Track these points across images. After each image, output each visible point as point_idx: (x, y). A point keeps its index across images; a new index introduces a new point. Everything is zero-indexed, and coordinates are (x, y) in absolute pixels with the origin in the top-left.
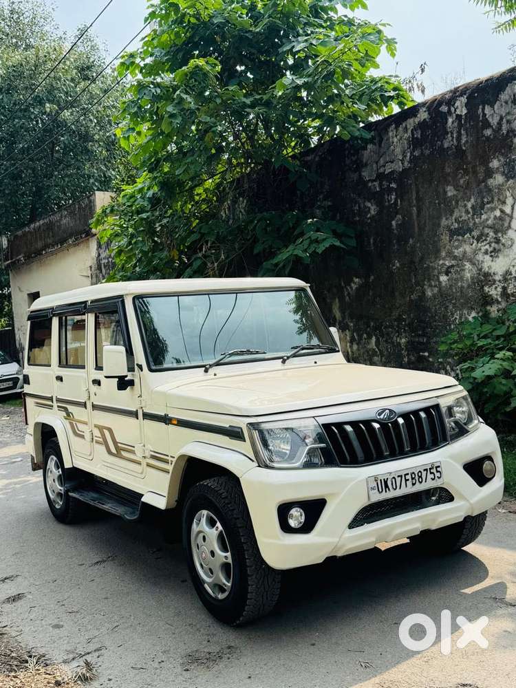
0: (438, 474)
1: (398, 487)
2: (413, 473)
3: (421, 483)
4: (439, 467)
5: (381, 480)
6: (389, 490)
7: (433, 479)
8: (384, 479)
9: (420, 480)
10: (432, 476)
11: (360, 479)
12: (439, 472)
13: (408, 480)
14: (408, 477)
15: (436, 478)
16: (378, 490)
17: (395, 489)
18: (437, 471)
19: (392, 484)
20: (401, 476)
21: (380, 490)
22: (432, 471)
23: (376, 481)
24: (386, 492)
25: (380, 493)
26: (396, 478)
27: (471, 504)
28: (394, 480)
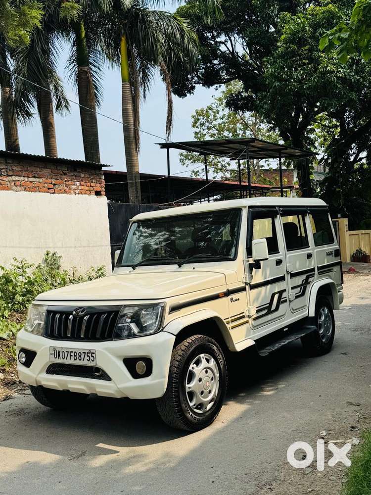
0: (92, 358)
1: (65, 358)
2: (76, 352)
3: (80, 360)
4: (94, 353)
7: (89, 361)
8: (58, 351)
9: (80, 358)
10: (88, 358)
11: (47, 346)
12: (94, 357)
13: (72, 356)
14: (72, 354)
15: (91, 360)
16: (55, 356)
18: (92, 356)
19: (62, 355)
20: (68, 352)
22: (88, 355)
23: (55, 350)
24: (59, 358)
25: (56, 358)
26: (65, 352)
27: (118, 388)
28: (63, 353)
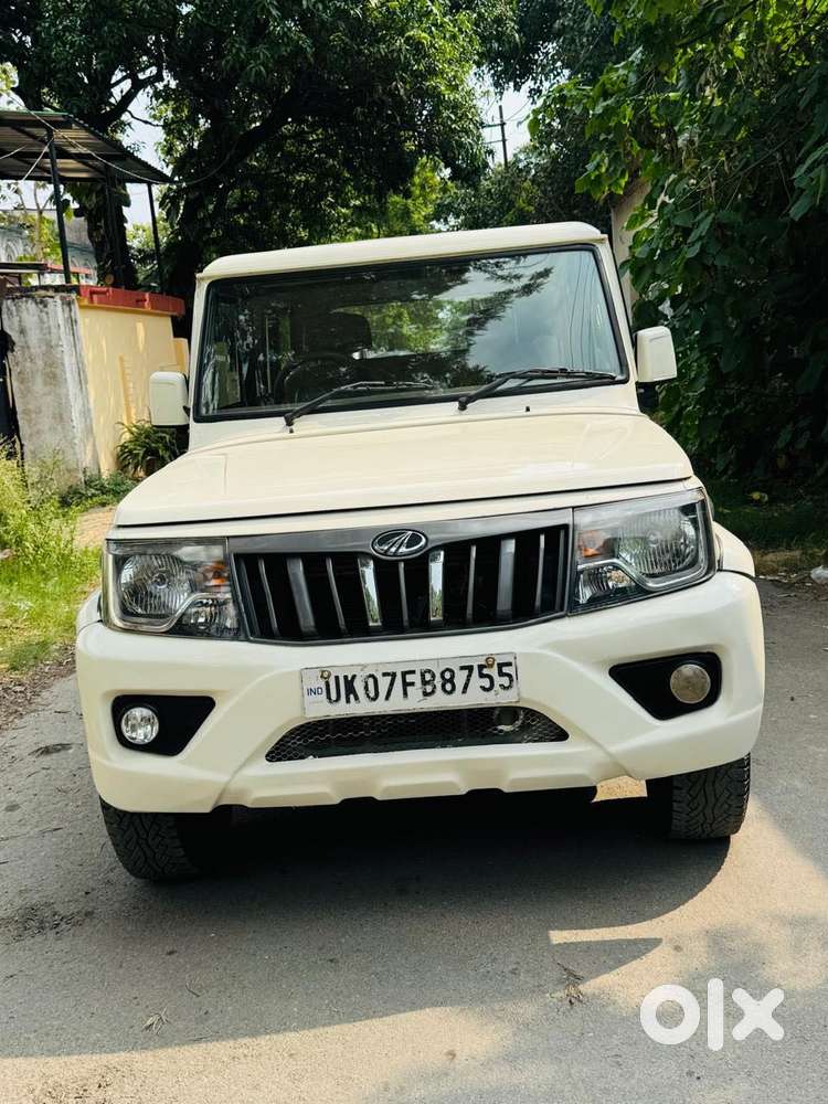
0: (503, 681)
1: (383, 696)
2: (428, 671)
3: (449, 693)
4: (507, 665)
5: (337, 678)
6: (357, 698)
7: (486, 689)
8: (346, 677)
9: (448, 687)
10: (486, 683)
11: (287, 668)
12: (509, 676)
13: (412, 684)
14: (411, 678)
15: (497, 687)
16: (329, 697)
17: (374, 699)
18: (501, 674)
19: (366, 688)
20: (394, 675)
21: (334, 697)
22: (485, 671)
23: (326, 678)
24: (348, 701)
25: (333, 702)
26: (379, 676)
27: (609, 754)
28: (371, 681)
